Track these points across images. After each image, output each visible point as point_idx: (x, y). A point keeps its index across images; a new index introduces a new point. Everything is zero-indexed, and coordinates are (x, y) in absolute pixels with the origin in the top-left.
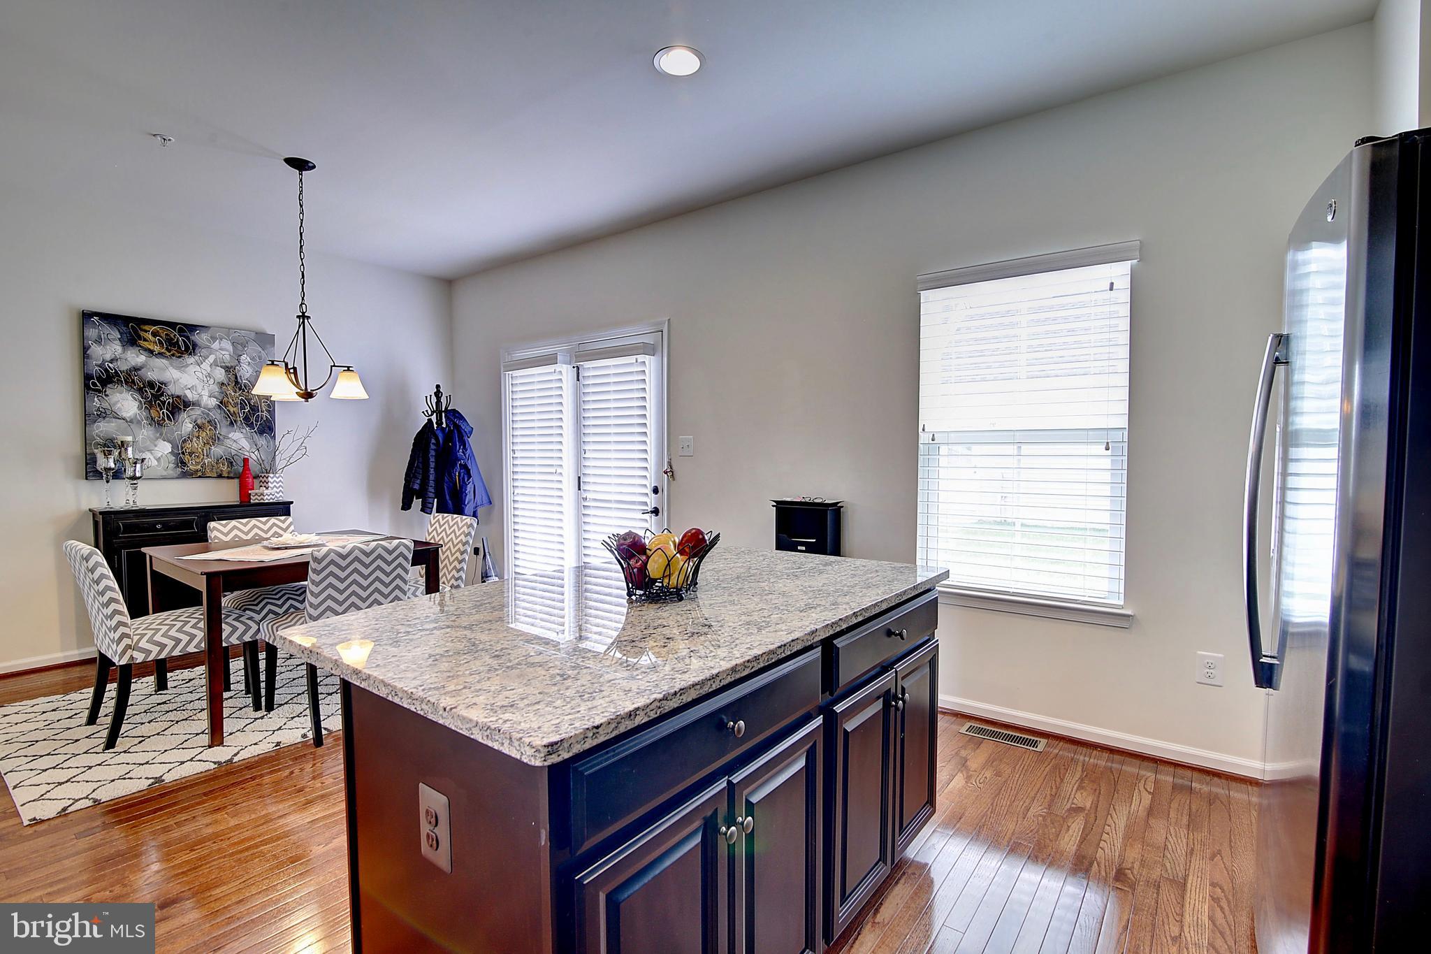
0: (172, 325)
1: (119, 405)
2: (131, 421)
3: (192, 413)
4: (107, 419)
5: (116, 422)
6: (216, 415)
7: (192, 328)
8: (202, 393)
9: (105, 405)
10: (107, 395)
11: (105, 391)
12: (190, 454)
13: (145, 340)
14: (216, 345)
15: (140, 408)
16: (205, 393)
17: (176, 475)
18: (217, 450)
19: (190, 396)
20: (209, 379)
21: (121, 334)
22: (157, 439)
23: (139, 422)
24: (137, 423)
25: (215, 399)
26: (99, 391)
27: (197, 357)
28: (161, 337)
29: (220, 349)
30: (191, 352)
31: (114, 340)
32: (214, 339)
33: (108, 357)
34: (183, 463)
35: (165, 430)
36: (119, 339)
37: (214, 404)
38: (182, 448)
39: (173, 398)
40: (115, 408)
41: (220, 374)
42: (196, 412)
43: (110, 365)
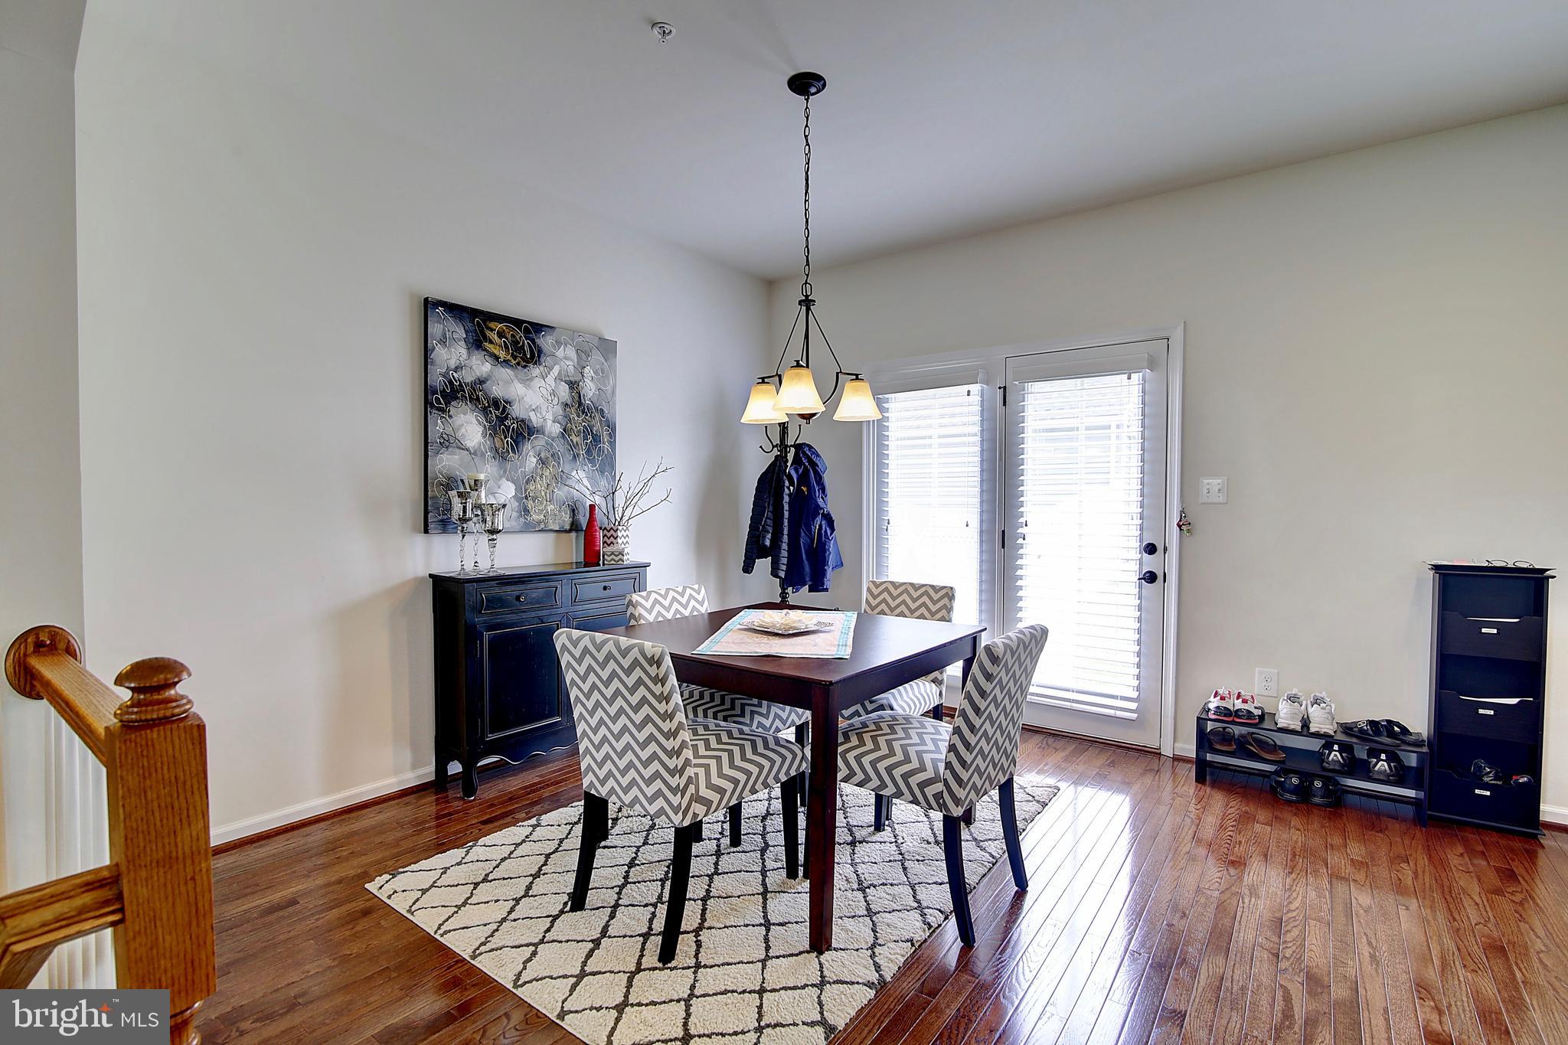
0: (518, 323)
1: (463, 430)
2: (475, 453)
3: (536, 442)
4: (450, 449)
5: (460, 453)
6: (559, 447)
7: (538, 328)
8: (546, 417)
9: (449, 430)
10: (450, 417)
11: (449, 411)
12: (534, 499)
13: (491, 342)
14: (560, 353)
15: (484, 435)
16: (550, 417)
17: (518, 528)
18: (561, 493)
19: (535, 420)
20: (553, 397)
21: (467, 332)
22: (501, 477)
23: (483, 455)
24: (481, 456)
25: (559, 425)
26: (443, 410)
27: (542, 368)
28: (507, 339)
29: (565, 358)
30: (536, 361)
31: (460, 340)
32: (559, 343)
33: (453, 364)
34: (526, 511)
35: (508, 466)
36: (464, 339)
37: (558, 431)
38: (526, 490)
39: (517, 422)
40: (459, 435)
41: (564, 391)
42: (539, 442)
43: (454, 374)
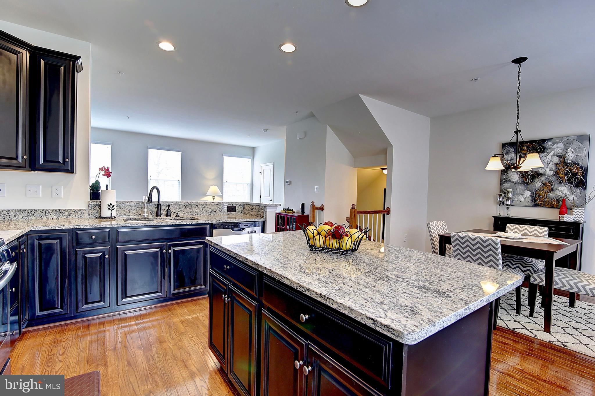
0: (535, 141)
1: (512, 177)
2: (516, 183)
3: (541, 178)
4: (507, 182)
5: (510, 183)
6: (553, 179)
7: (544, 141)
8: (546, 169)
9: (507, 177)
10: (508, 174)
11: (507, 172)
12: (539, 196)
13: (523, 150)
14: (555, 146)
15: (519, 178)
16: (548, 169)
17: (532, 205)
18: (552, 195)
19: (541, 171)
20: (550, 162)
21: (514, 149)
22: (525, 190)
23: (519, 183)
24: (518, 184)
25: (553, 172)
26: (505, 172)
27: (545, 154)
28: (530, 148)
29: (557, 148)
30: (543, 151)
31: (512, 152)
32: (554, 143)
33: (509, 159)
34: (536, 201)
35: (528, 186)
36: (514, 151)
37: (552, 174)
38: (535, 194)
39: (533, 173)
40: (510, 178)
41: (556, 160)
42: (543, 178)
43: (510, 162)
